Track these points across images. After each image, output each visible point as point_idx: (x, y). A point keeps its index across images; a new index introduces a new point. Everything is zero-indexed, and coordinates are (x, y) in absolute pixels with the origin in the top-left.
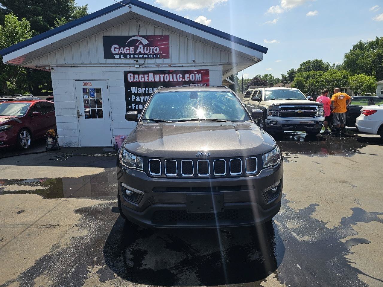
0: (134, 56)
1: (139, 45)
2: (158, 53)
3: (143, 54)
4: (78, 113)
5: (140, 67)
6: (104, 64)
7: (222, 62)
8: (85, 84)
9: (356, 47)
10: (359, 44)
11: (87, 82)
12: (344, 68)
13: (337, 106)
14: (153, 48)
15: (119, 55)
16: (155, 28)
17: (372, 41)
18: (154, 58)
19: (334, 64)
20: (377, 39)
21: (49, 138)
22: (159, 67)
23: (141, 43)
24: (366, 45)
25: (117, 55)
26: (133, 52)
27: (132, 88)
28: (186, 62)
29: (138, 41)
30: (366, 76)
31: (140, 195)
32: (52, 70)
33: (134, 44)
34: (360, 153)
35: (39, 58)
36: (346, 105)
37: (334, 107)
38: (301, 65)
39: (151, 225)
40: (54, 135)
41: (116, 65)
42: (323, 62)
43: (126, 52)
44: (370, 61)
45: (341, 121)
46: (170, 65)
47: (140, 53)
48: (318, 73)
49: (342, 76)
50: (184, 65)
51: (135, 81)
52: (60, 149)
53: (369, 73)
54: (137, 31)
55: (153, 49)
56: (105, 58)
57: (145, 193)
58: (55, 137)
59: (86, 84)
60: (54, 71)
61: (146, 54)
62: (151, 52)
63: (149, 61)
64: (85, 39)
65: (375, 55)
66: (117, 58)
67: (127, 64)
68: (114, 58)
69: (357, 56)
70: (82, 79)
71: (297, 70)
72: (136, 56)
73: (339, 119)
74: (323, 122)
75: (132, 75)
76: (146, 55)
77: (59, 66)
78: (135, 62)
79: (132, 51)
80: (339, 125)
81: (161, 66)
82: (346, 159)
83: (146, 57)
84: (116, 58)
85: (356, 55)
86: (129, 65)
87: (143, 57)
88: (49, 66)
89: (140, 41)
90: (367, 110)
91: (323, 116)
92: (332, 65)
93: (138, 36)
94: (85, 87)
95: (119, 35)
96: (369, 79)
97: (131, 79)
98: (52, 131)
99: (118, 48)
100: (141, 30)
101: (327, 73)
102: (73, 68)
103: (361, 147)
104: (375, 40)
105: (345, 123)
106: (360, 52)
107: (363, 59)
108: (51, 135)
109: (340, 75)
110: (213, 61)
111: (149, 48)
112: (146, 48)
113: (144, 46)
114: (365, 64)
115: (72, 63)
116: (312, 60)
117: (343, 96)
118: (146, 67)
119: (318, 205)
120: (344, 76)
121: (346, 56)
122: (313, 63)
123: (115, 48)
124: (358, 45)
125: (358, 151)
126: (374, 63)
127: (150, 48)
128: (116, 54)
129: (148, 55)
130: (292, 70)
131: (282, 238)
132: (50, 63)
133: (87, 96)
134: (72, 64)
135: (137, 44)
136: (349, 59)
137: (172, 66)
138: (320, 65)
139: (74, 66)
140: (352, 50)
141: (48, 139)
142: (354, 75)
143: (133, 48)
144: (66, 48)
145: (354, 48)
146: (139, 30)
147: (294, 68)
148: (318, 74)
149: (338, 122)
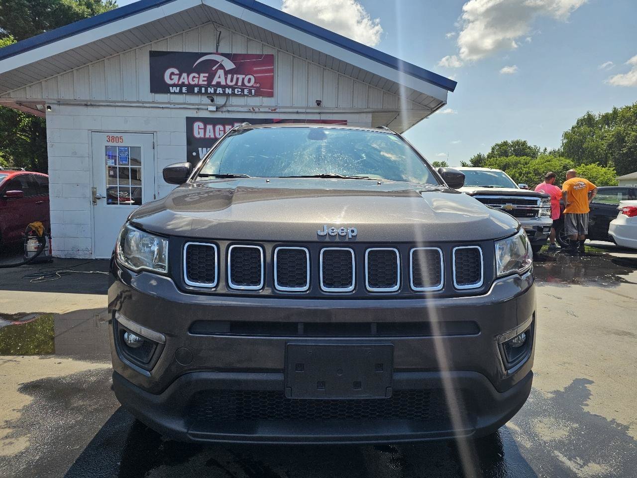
0: (206, 90)
1: (218, 70)
2: (252, 86)
3: (224, 87)
4: (94, 193)
5: (217, 111)
6: (149, 103)
7: (371, 107)
8: (111, 139)
9: (581, 122)
10: (586, 117)
11: (116, 135)
12: (562, 155)
13: (572, 202)
14: (244, 76)
15: (178, 88)
16: (249, 40)
17: (607, 114)
18: (244, 95)
19: (546, 149)
20: (615, 112)
21: (31, 239)
22: (254, 112)
23: (221, 67)
24: (597, 119)
25: (175, 88)
26: (206, 83)
27: (200, 149)
28: (304, 104)
29: (216, 62)
30: (599, 168)
31: (157, 344)
32: (49, 110)
33: (209, 67)
34: (626, 282)
35: (25, 87)
36: (589, 200)
37: (567, 203)
38: (493, 149)
39: (183, 433)
40: (41, 233)
41: (172, 106)
42: (529, 144)
43: (192, 83)
44: (604, 145)
45: (579, 228)
46: (274, 110)
47: (219, 85)
48: (523, 159)
49: (561, 166)
50: (300, 110)
51: (207, 136)
52: (51, 262)
53: (603, 163)
54: (215, 45)
55: (243, 79)
56: (152, 91)
57: (168, 338)
58: (44, 237)
59: (113, 139)
60: (53, 111)
61: (229, 87)
62: (240, 83)
63: (234, 101)
64: (115, 55)
65: (613, 135)
66: (175, 93)
67: (193, 104)
68: (168, 92)
69: (584, 136)
70: (104, 129)
71: (486, 157)
72: (211, 90)
73: (575, 225)
74: (549, 227)
75: (201, 125)
76: (231, 89)
77: (64, 104)
78: (209, 101)
79: (203, 81)
80: (577, 235)
81: (257, 110)
82: (608, 293)
83: (230, 93)
84: (172, 93)
85: (581, 134)
86: (197, 107)
87: (224, 92)
88: (43, 103)
89: (219, 62)
90: (629, 207)
91: (550, 217)
92: (542, 150)
93: (217, 53)
94: (110, 144)
95: (180, 50)
96: (605, 173)
97: (199, 132)
98: (37, 224)
99: (177, 75)
100: (221, 44)
101: (537, 161)
102: (90, 108)
103: (626, 274)
104: (611, 112)
105: (586, 232)
106: (588, 129)
107: (594, 142)
108: (34, 232)
109: (558, 164)
110: (354, 105)
111: (235, 76)
112: (229, 76)
113: (226, 73)
114: (597, 148)
115: (88, 98)
116: (510, 142)
117: (583, 183)
118: (228, 111)
119: (591, 382)
120: (564, 167)
121: (566, 135)
122: (512, 146)
123: (172, 74)
124: (584, 119)
125: (623, 279)
126: (610, 148)
127: (238, 76)
128: (174, 85)
129: (233, 89)
130: (479, 156)
131: (535, 469)
132: (46, 98)
133: (113, 161)
134: (87, 101)
135: (214, 68)
136: (571, 141)
137: (277, 111)
138: (524, 149)
139: (91, 105)
140: (576, 127)
141: (28, 239)
142: (579, 165)
143: (207, 75)
144: (77, 70)
145: (578, 124)
146: (218, 43)
147: (482, 154)
148: (522, 162)
149: (576, 231)
